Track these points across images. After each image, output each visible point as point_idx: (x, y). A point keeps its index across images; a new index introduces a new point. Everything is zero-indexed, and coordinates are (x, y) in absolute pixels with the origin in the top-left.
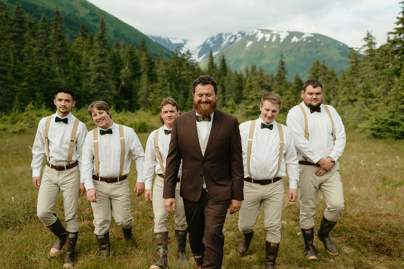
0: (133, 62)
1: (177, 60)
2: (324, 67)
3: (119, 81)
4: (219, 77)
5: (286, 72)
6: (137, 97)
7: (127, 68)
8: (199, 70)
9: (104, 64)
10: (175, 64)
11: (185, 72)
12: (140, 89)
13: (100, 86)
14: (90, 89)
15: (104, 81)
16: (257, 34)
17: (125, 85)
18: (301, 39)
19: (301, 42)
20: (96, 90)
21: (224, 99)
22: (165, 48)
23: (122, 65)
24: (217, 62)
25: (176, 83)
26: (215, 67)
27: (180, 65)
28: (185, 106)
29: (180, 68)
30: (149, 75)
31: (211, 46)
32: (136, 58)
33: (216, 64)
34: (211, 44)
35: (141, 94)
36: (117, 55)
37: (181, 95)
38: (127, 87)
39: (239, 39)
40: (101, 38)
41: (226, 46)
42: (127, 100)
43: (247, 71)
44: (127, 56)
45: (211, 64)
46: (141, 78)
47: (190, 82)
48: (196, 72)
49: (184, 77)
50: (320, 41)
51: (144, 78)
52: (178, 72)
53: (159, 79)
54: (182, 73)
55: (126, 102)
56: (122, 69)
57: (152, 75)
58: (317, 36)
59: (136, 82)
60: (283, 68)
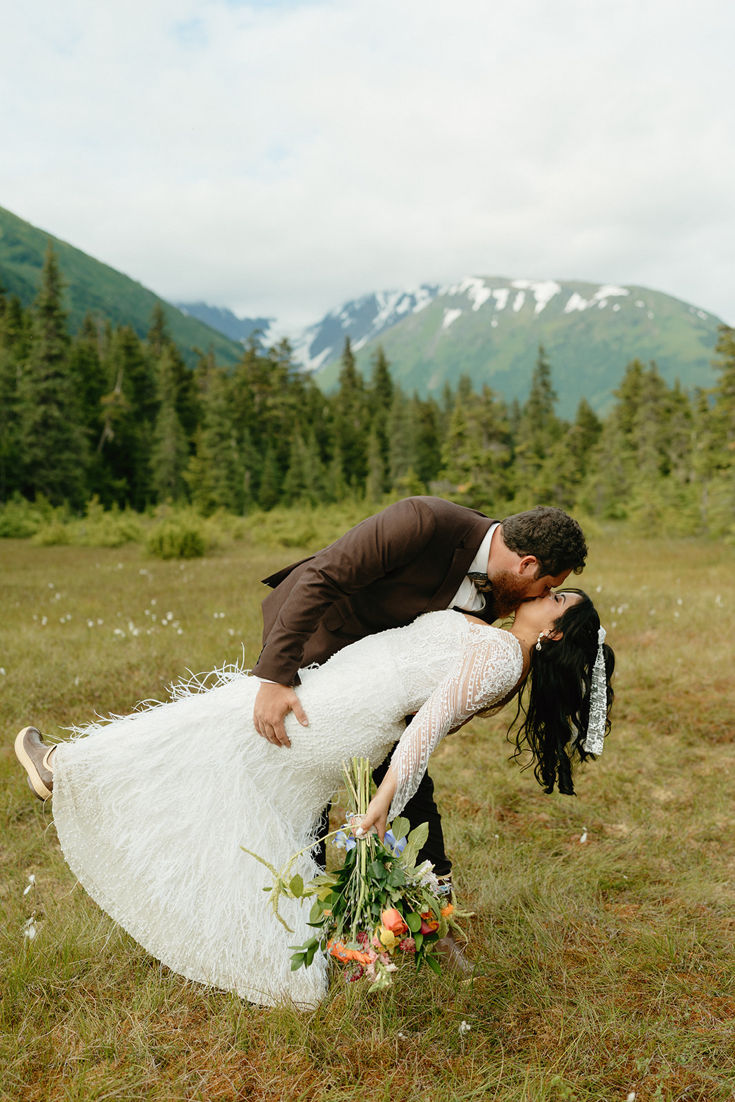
0: (135, 373)
1: (255, 365)
2: (654, 380)
3: (98, 426)
4: (372, 411)
5: (554, 394)
6: (150, 472)
7: (118, 391)
8: (316, 392)
9: (58, 381)
10: (250, 378)
11: (279, 400)
12: (155, 448)
13: (49, 443)
14: (22, 451)
15: (60, 429)
16: (472, 291)
17: (115, 438)
18: (592, 303)
19: (593, 310)
20: (40, 453)
21: (387, 471)
22: (216, 333)
23: (104, 382)
24: (366, 372)
25: (253, 430)
26: (358, 383)
27: (263, 380)
28: (281, 492)
29: (265, 387)
30: (179, 409)
31: (346, 324)
32: (141, 363)
33: (361, 377)
34: (343, 321)
35: (160, 462)
36: (89, 355)
37: (268, 463)
38: (119, 442)
39: (421, 305)
40: (50, 310)
41: (386, 325)
42: (120, 478)
43: (448, 394)
44: (117, 359)
45: (350, 377)
46: (158, 417)
47: (293, 426)
48: (308, 399)
49: (275, 413)
50: (646, 308)
51: (168, 419)
52: (257, 399)
53: (210, 418)
54: (270, 402)
55: (121, 484)
56: (106, 394)
57: (188, 409)
58: (636, 292)
59: (143, 430)
60: (545, 384)
